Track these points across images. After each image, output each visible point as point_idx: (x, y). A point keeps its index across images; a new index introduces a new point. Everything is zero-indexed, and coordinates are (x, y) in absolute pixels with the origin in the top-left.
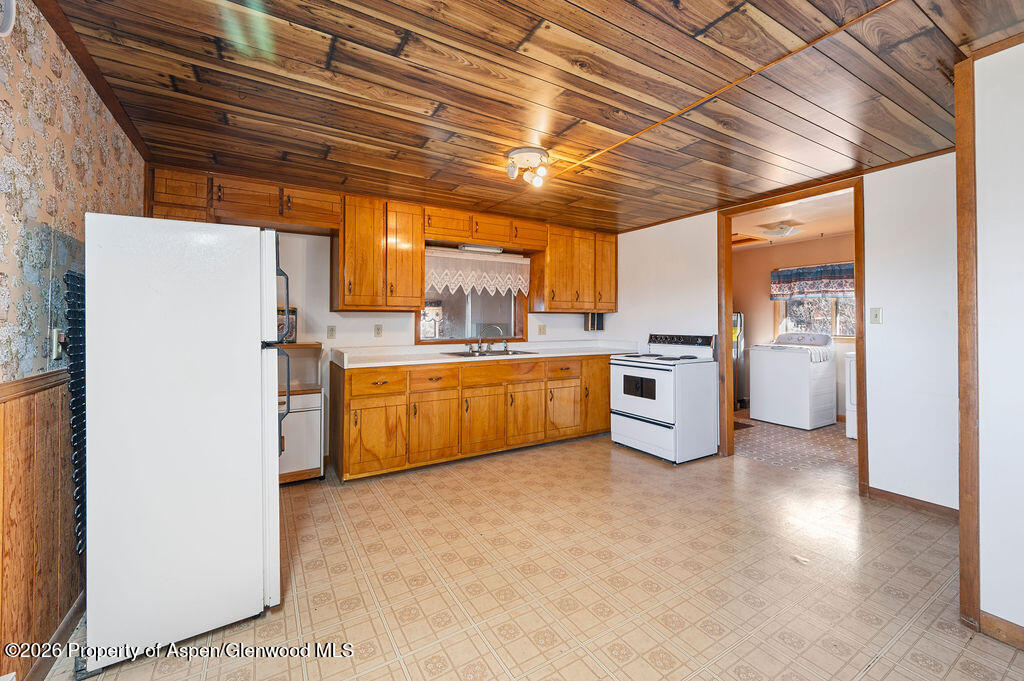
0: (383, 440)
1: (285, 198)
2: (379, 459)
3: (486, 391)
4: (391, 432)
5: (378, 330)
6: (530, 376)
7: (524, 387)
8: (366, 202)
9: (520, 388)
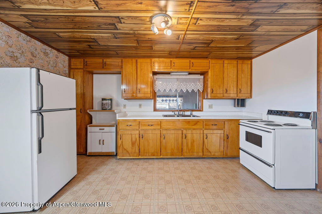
0: (131, 146)
1: (104, 62)
2: (129, 153)
3: (173, 132)
4: (133, 144)
5: (140, 106)
6: (194, 127)
7: (191, 131)
8: (130, 60)
9: (190, 132)
